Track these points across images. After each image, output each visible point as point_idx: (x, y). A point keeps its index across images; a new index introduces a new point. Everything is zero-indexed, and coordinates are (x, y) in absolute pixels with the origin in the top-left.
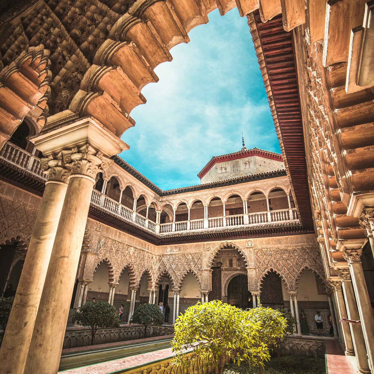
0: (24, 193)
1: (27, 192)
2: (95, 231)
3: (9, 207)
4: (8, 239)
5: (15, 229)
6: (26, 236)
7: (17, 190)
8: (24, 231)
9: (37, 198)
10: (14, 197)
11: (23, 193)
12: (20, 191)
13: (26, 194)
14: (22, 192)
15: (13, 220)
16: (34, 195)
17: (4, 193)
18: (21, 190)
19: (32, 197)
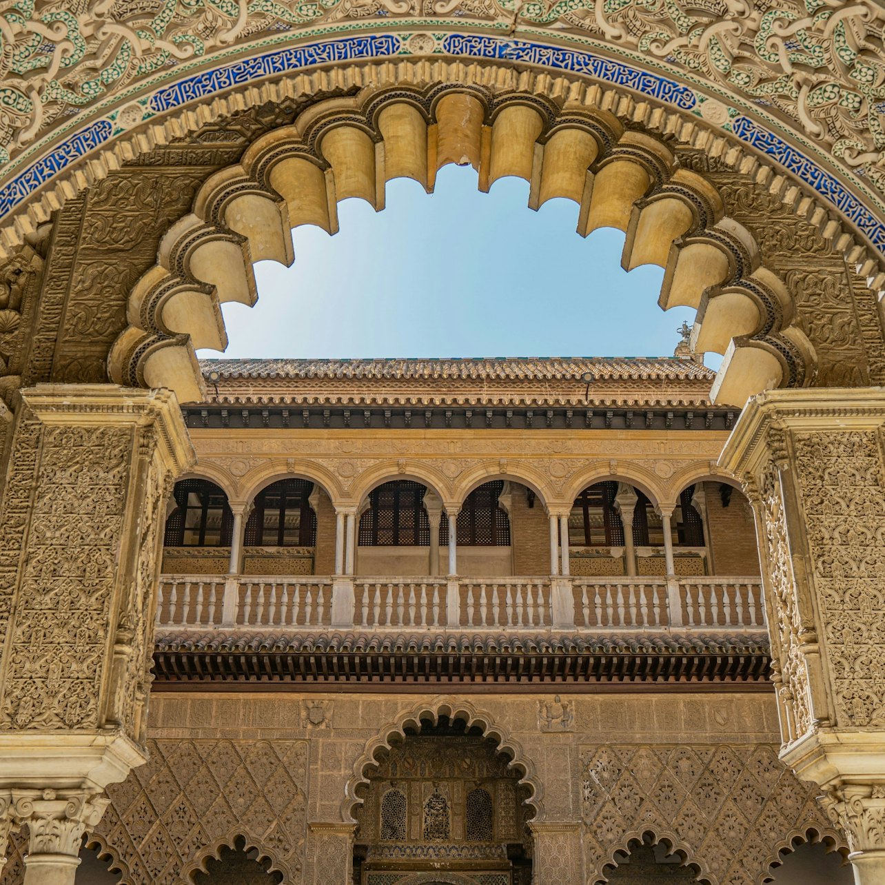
0: (217, 700)
1: (225, 695)
2: (546, 739)
3: (186, 759)
4: (207, 853)
5: (220, 818)
6: (260, 830)
7: (193, 701)
8: (250, 815)
9: (261, 700)
10: (188, 725)
11: (215, 703)
12: (202, 701)
13: (224, 701)
14: (210, 701)
15: (208, 793)
16: (251, 696)
17: (159, 724)
18: (207, 695)
19: (246, 702)
